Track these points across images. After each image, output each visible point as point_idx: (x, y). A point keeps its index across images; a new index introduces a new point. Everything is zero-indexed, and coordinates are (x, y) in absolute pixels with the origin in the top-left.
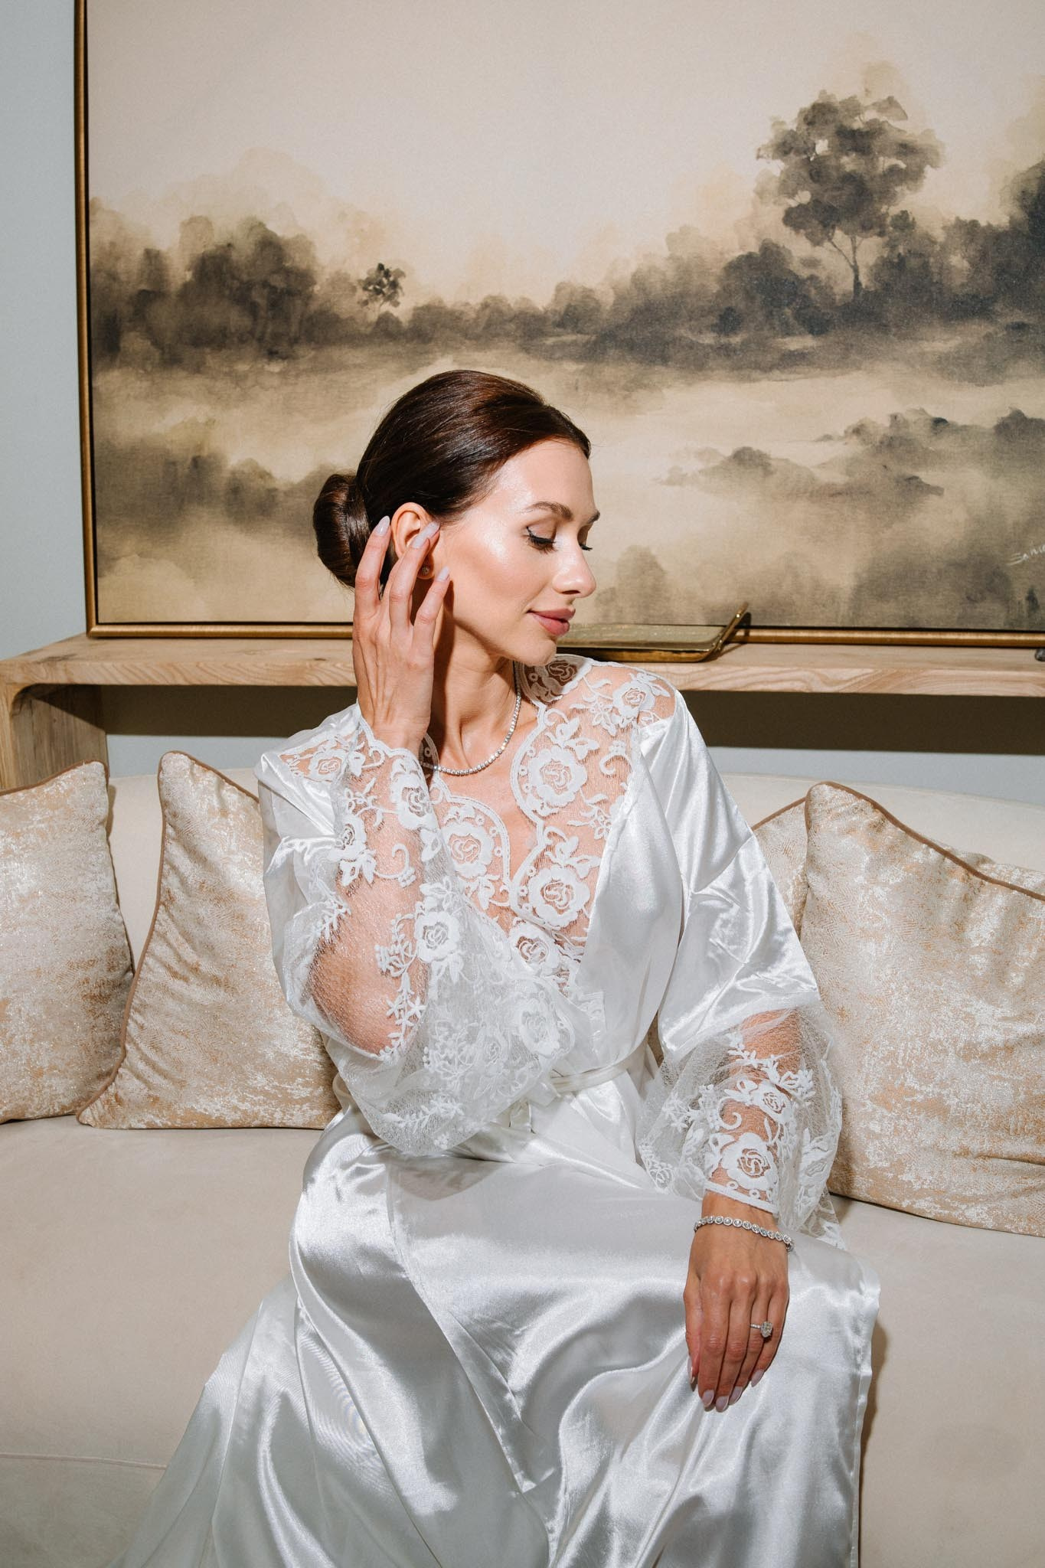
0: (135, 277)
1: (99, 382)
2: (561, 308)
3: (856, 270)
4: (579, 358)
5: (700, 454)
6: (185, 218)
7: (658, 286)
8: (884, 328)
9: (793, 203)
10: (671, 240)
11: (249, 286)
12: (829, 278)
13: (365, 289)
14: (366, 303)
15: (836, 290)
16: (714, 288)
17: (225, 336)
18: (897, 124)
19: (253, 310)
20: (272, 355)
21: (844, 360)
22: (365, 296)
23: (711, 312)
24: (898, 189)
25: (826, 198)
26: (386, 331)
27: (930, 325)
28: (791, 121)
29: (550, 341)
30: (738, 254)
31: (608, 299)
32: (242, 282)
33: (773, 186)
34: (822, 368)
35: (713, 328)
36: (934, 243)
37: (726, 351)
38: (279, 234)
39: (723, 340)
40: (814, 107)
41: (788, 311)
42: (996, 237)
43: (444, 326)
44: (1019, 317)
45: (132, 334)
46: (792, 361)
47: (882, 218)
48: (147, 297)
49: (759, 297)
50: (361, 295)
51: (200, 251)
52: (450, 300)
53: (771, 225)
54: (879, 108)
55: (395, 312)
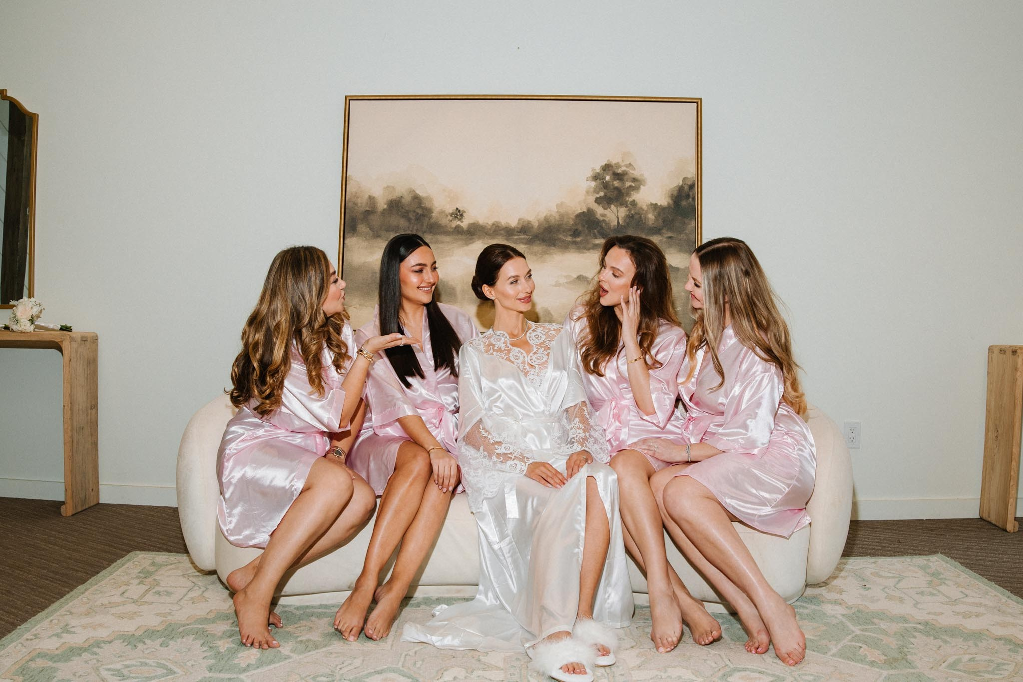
0: (364, 205)
1: (347, 241)
2: (520, 226)
3: (618, 218)
4: (526, 244)
5: (566, 277)
6: (386, 186)
7: (553, 221)
9: (598, 196)
10: (557, 205)
11: (408, 212)
12: (609, 220)
13: (451, 216)
14: (451, 221)
15: (611, 224)
16: (572, 222)
18: (632, 172)
19: (409, 220)
23: (570, 230)
24: (632, 193)
25: (609, 195)
26: (458, 231)
28: (598, 169)
29: (516, 237)
30: (580, 211)
31: (536, 225)
32: (405, 210)
33: (592, 190)
35: (571, 235)
36: (644, 210)
37: (575, 243)
38: (421, 195)
39: (574, 239)
40: (606, 165)
41: (595, 230)
42: (663, 209)
43: (479, 230)
44: (670, 234)
45: (362, 225)
47: (627, 202)
48: (369, 212)
49: (586, 226)
50: (450, 218)
51: (390, 198)
52: (482, 221)
53: (591, 202)
54: (627, 166)
55: (462, 224)
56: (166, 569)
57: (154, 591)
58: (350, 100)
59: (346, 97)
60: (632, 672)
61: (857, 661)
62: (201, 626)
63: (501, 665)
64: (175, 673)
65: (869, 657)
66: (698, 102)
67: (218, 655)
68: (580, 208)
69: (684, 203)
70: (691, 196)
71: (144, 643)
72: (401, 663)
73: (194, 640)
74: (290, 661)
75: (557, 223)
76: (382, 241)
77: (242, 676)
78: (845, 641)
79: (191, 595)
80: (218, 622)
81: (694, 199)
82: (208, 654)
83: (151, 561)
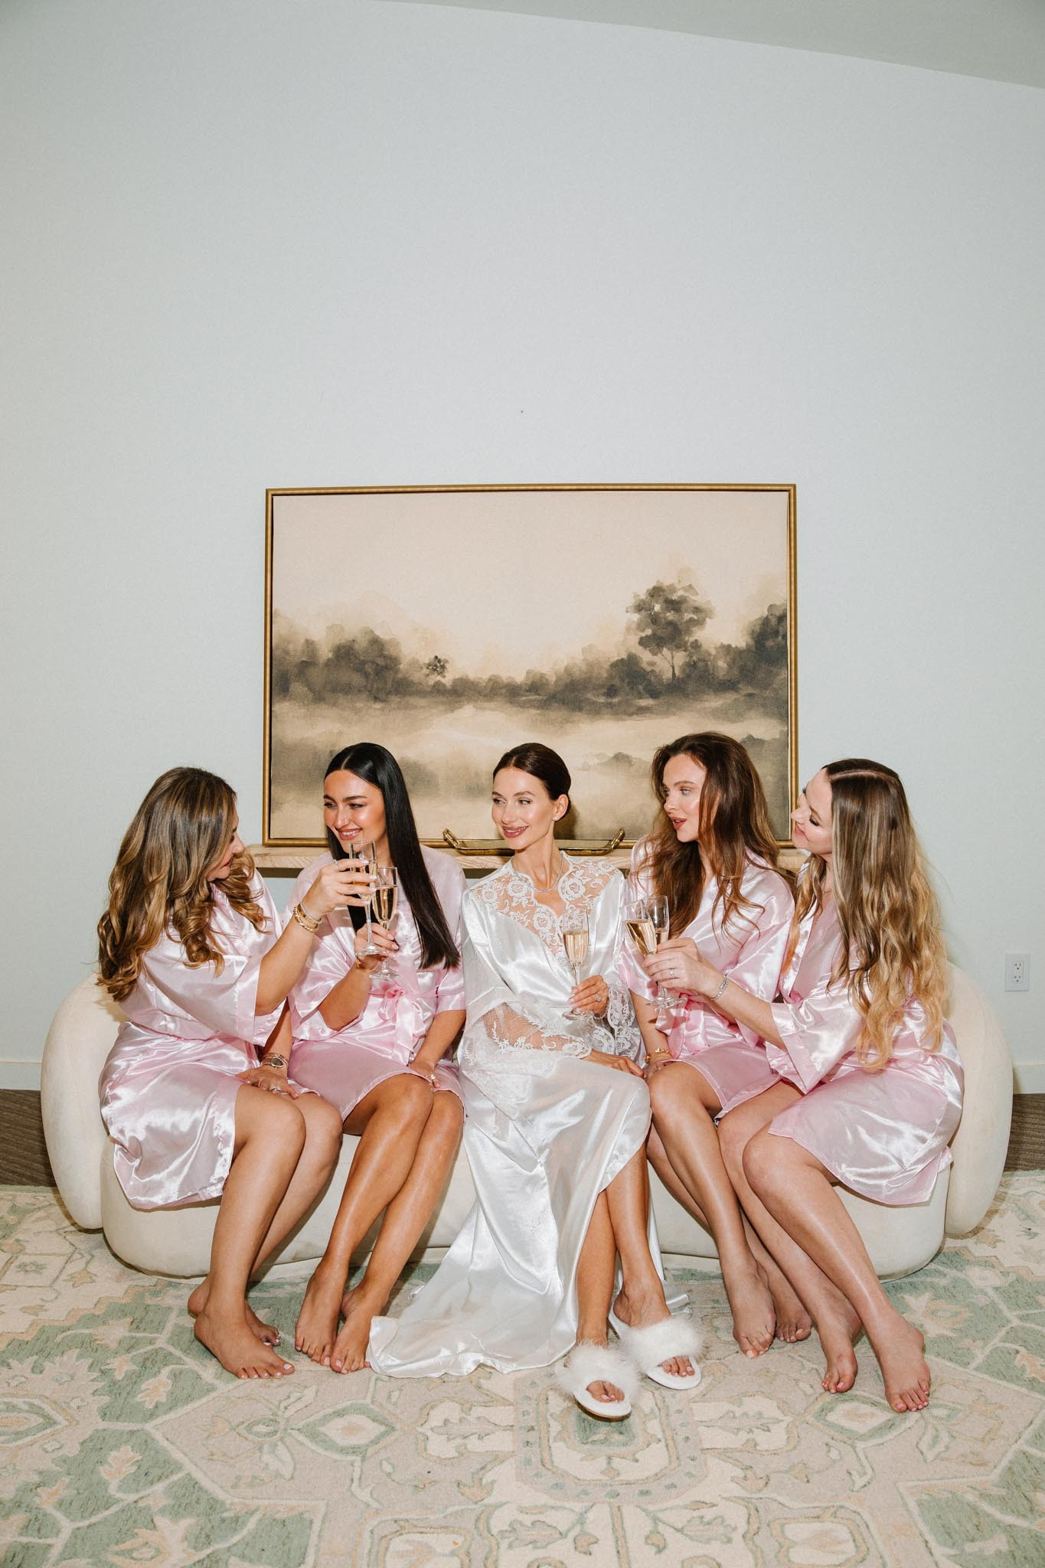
0: (298, 654)
2: (529, 682)
3: (673, 667)
4: (538, 708)
5: (597, 756)
6: (330, 624)
7: (577, 673)
8: (686, 696)
9: (643, 635)
10: (584, 650)
11: (364, 663)
12: (660, 671)
13: (427, 668)
14: (428, 675)
15: (664, 677)
16: (605, 675)
17: (350, 688)
18: (693, 598)
19: (366, 675)
20: (376, 699)
21: (666, 712)
22: (427, 672)
23: (603, 686)
24: (693, 629)
25: (659, 633)
26: (438, 690)
27: (708, 694)
28: (643, 596)
29: (523, 698)
30: (616, 658)
31: (552, 679)
32: (360, 660)
33: (634, 626)
34: (657, 714)
35: (604, 694)
36: (710, 655)
37: (610, 706)
38: (382, 637)
39: (609, 700)
40: (654, 588)
41: (640, 687)
42: (739, 653)
43: (469, 688)
44: (750, 690)
45: (297, 684)
46: (642, 711)
47: (686, 643)
48: (307, 665)
49: (627, 680)
50: (425, 671)
51: (337, 642)
52: (472, 676)
53: (633, 645)
54: (685, 589)
55: (443, 681)
56: (34, 1218)
57: (17, 1263)
58: (273, 495)
59: (267, 491)
60: (694, 1406)
61: (1011, 1380)
62: (87, 1331)
63: (510, 1395)
64: (55, 1423)
65: (1028, 1370)
66: (790, 490)
67: (114, 1388)
68: (617, 654)
69: (770, 643)
70: (781, 632)
71: (8, 1365)
72: (369, 1396)
73: (78, 1358)
74: (214, 1394)
75: (584, 676)
76: (326, 707)
77: (148, 1427)
78: (996, 1340)
79: (71, 1269)
80: (111, 1322)
81: (785, 637)
82: (99, 1385)
83: (10, 1204)
